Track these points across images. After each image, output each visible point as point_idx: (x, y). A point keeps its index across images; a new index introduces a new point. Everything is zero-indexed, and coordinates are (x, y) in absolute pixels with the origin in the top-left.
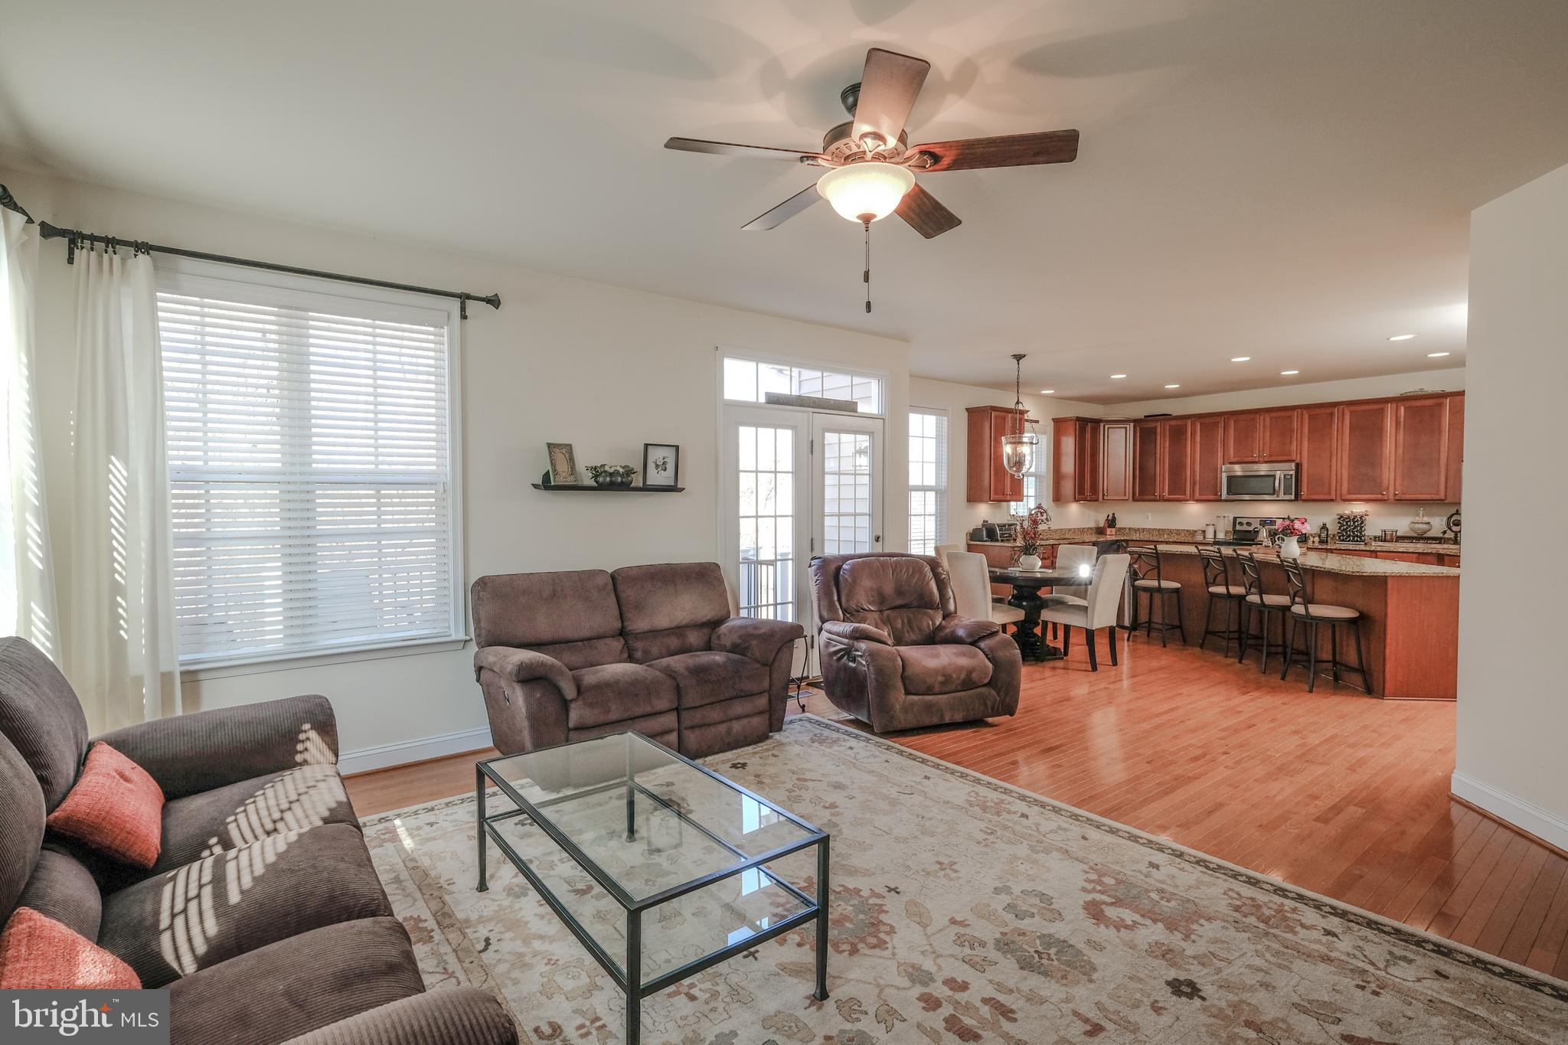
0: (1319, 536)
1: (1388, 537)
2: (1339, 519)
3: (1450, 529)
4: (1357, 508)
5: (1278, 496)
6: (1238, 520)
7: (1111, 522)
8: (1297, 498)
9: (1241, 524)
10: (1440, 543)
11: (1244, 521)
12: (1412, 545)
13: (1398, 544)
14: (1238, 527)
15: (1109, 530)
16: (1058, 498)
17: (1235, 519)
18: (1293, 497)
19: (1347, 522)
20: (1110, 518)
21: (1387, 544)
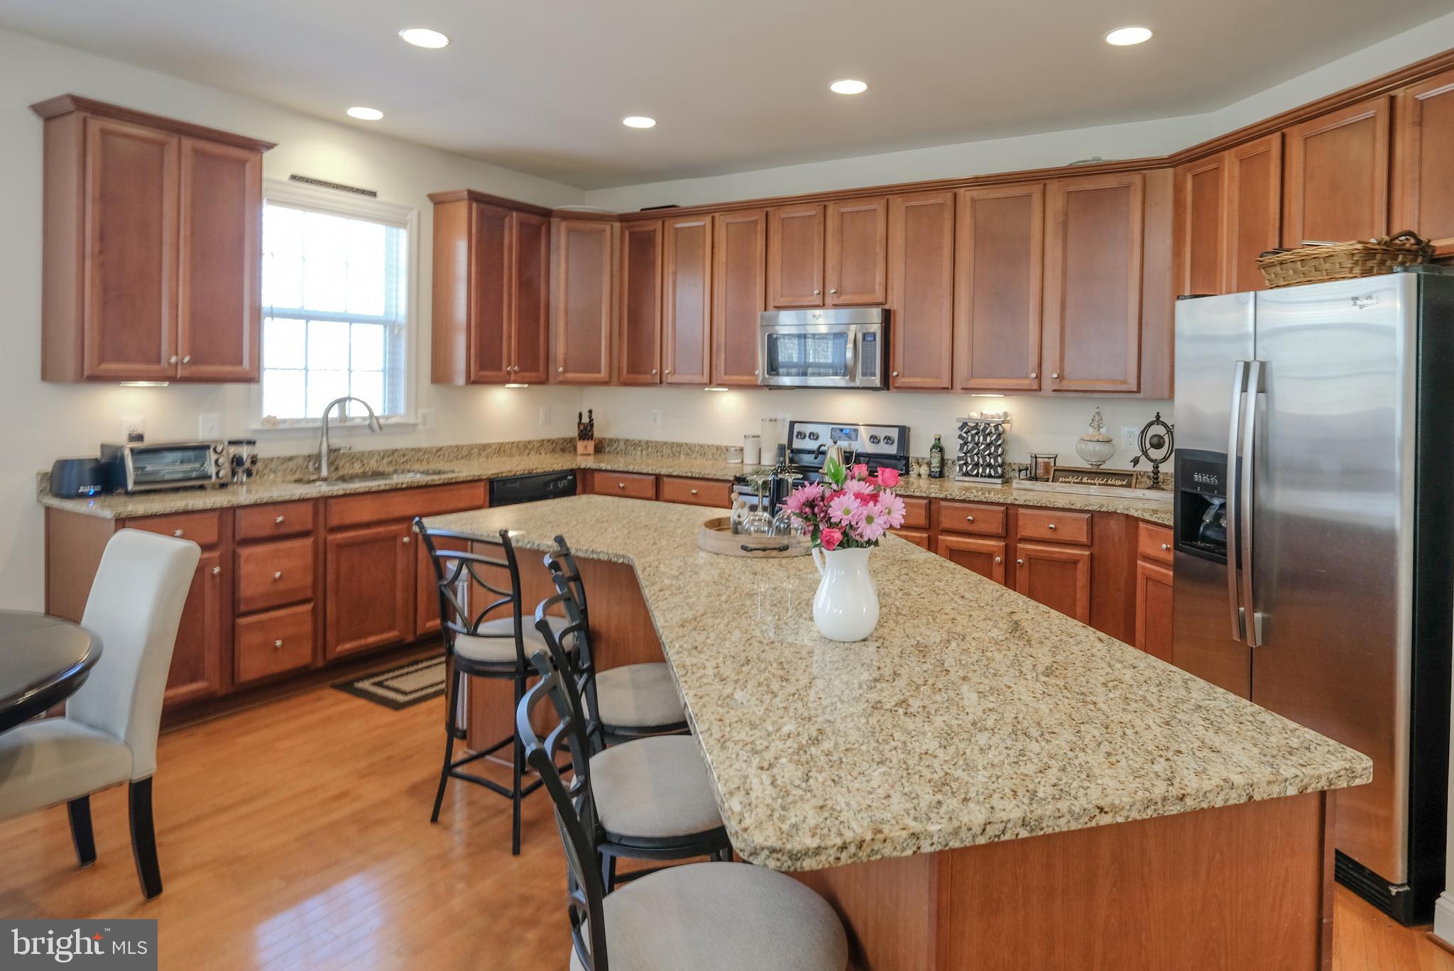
0: (929, 464)
1: (1040, 471)
2: (961, 428)
3: (1145, 453)
4: (991, 407)
5: (853, 378)
6: (797, 428)
7: (586, 431)
8: (886, 383)
9: (801, 435)
10: (1129, 486)
11: (808, 429)
12: (1081, 489)
13: (1058, 486)
14: (798, 444)
15: (580, 445)
16: (440, 375)
17: (792, 424)
18: (876, 381)
19: (973, 436)
20: (585, 420)
21: (1038, 486)
